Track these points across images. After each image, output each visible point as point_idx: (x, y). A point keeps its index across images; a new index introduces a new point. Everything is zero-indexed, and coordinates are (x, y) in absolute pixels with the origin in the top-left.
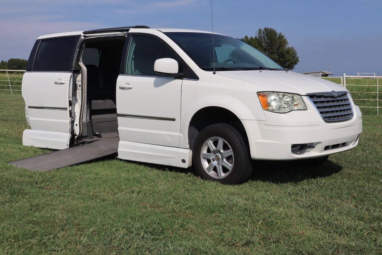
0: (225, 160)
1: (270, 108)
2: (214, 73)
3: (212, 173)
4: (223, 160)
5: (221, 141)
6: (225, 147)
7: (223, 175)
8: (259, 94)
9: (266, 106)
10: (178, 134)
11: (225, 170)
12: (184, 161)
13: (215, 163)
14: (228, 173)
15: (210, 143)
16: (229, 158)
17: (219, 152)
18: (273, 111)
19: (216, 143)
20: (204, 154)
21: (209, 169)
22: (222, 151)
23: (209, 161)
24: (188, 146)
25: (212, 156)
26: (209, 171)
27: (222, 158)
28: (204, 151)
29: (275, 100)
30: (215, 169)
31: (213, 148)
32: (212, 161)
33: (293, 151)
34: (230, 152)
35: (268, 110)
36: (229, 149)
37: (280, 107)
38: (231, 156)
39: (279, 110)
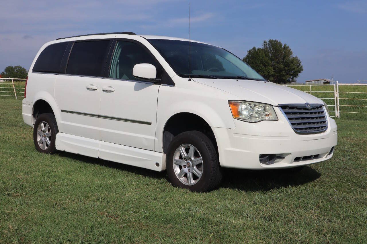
0: (195, 167)
1: (240, 117)
2: (190, 80)
3: (182, 180)
4: (193, 167)
5: (192, 149)
6: (196, 155)
7: (193, 182)
8: (230, 102)
9: (237, 114)
10: (153, 138)
11: (195, 177)
12: (157, 164)
13: (186, 170)
14: (198, 180)
15: (182, 149)
16: (199, 166)
17: (190, 159)
18: (243, 120)
19: (187, 150)
20: (176, 160)
21: (180, 175)
22: (193, 158)
23: (181, 167)
24: (162, 150)
25: (183, 163)
26: (180, 177)
27: (193, 165)
28: (177, 157)
29: (246, 109)
30: (186, 176)
31: (185, 154)
32: (183, 167)
33: (261, 161)
34: (200, 160)
35: (239, 119)
36: (199, 157)
37: (251, 116)
38: (201, 164)
39: (249, 119)
